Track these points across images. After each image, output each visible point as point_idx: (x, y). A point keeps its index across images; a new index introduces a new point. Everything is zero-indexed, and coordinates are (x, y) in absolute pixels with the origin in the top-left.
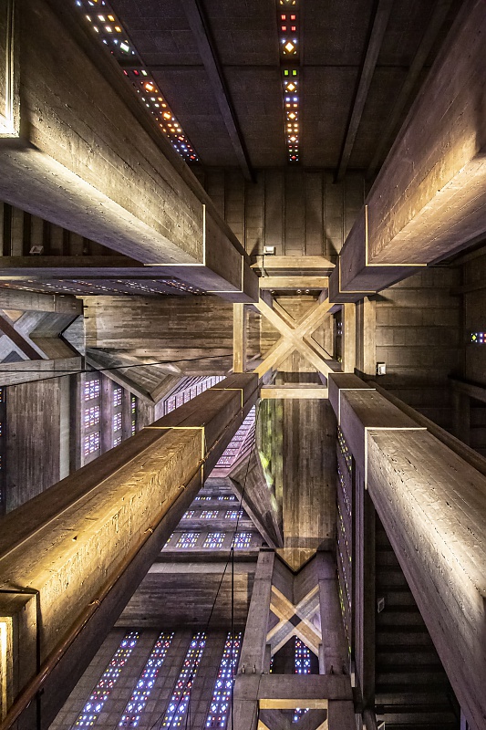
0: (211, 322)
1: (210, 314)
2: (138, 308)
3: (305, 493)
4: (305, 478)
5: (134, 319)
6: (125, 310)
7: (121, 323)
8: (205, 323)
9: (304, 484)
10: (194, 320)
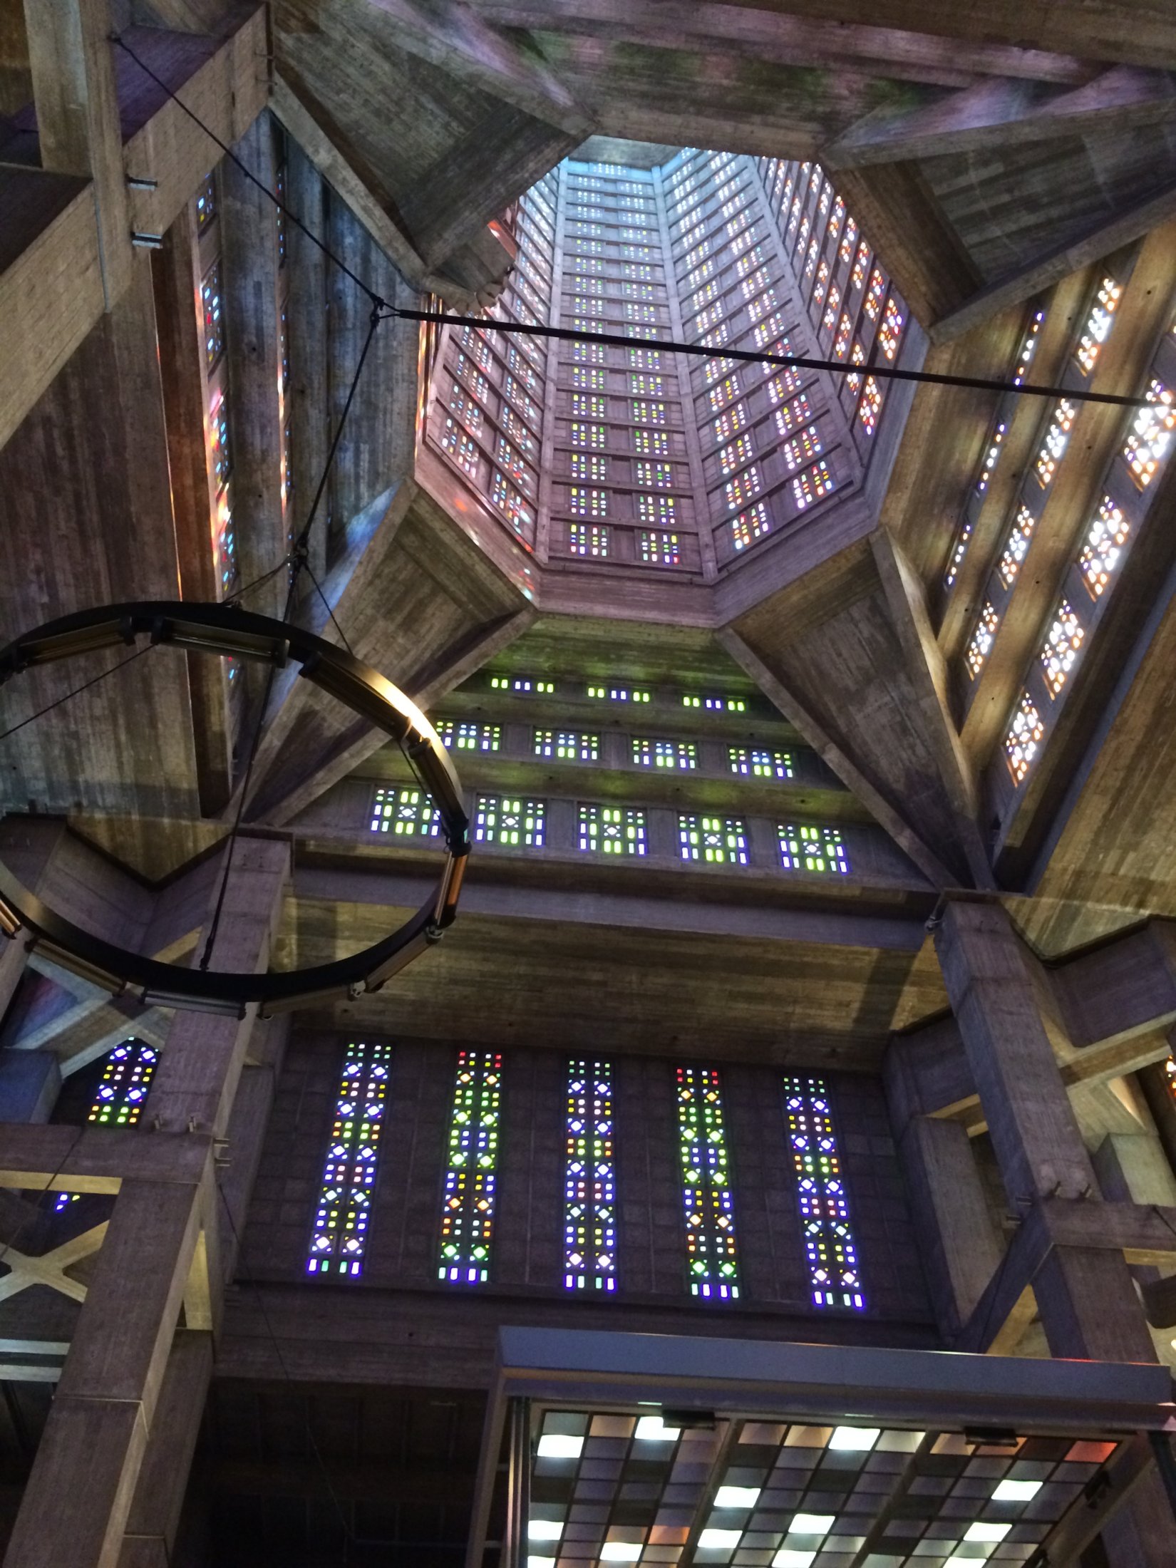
3: (489, 967)
4: (543, 971)
9: (522, 969)
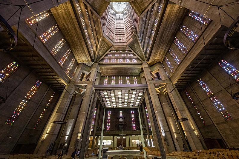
0: (68, 24)
1: (65, 24)
2: (75, 49)
5: (79, 51)
6: (77, 53)
7: (81, 54)
8: (69, 26)
10: (70, 31)
